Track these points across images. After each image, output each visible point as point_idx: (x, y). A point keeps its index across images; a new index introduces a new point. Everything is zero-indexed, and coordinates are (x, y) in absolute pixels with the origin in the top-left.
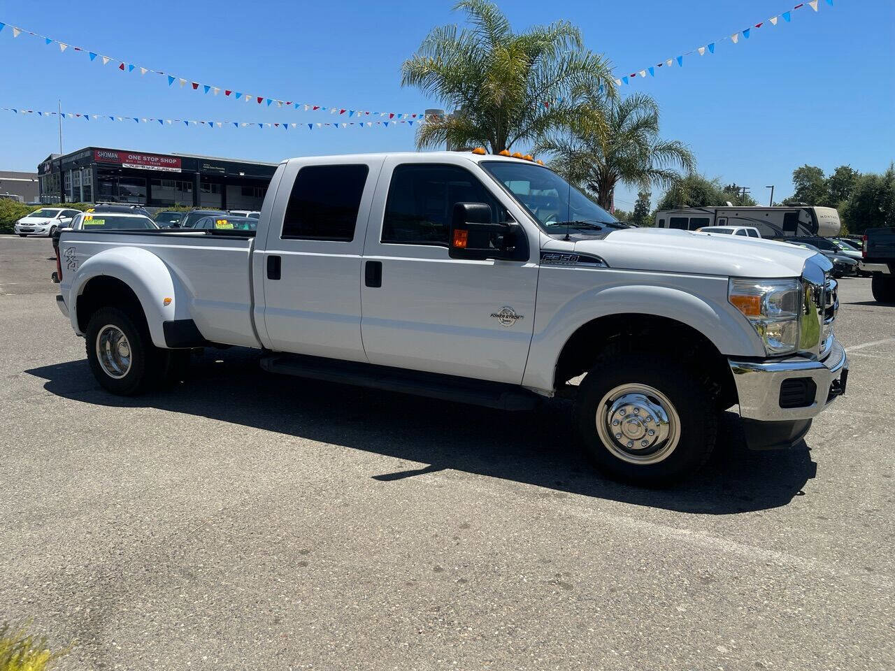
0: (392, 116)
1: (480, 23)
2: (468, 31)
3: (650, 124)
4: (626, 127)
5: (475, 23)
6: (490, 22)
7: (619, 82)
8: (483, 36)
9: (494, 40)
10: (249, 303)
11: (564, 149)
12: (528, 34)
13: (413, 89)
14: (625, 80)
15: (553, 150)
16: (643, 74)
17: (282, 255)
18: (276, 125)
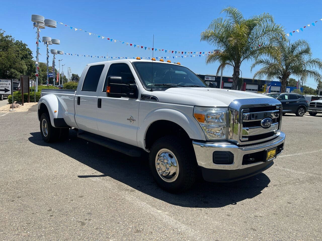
0: (201, 53)
1: (231, 16)
2: (226, 19)
3: (307, 51)
4: (295, 53)
5: (229, 16)
6: (235, 15)
7: (288, 35)
8: (232, 20)
9: (237, 22)
10: (74, 113)
11: (267, 63)
12: (251, 19)
13: (205, 42)
14: (291, 34)
15: (262, 63)
16: (298, 31)
17: (81, 96)
18: (162, 58)
